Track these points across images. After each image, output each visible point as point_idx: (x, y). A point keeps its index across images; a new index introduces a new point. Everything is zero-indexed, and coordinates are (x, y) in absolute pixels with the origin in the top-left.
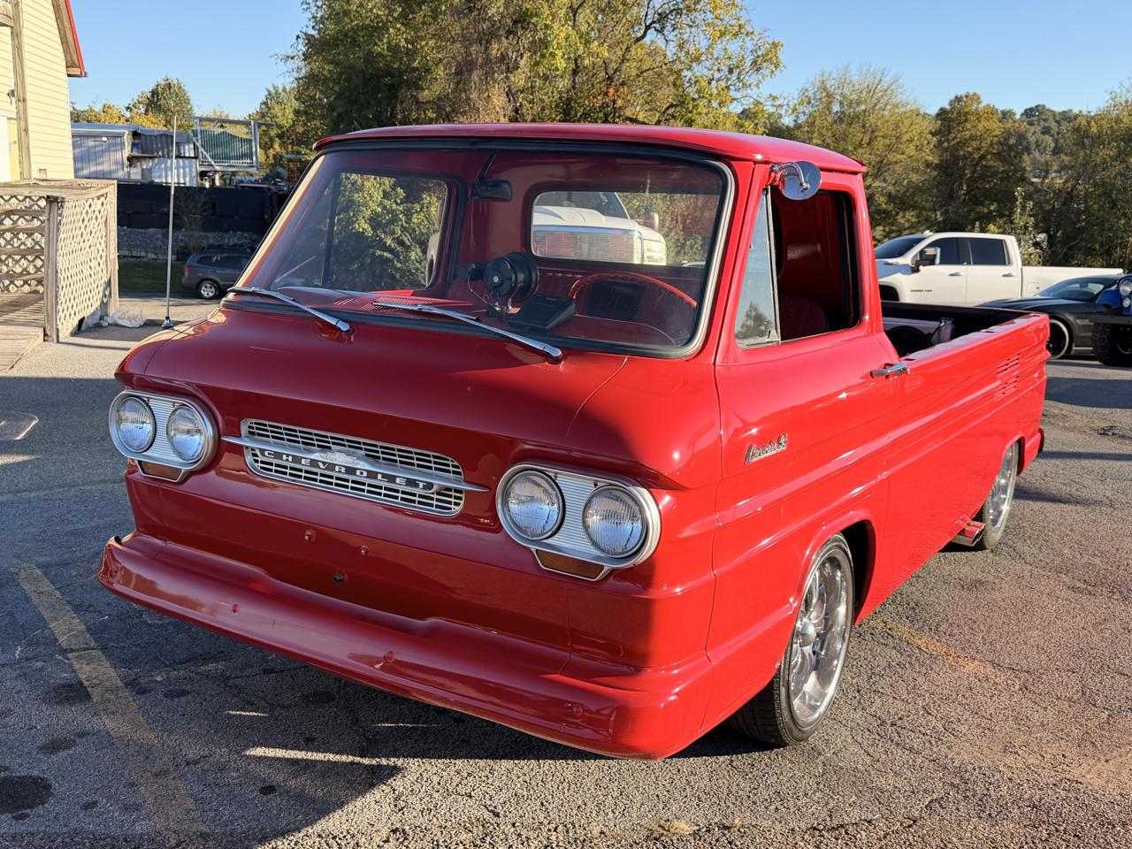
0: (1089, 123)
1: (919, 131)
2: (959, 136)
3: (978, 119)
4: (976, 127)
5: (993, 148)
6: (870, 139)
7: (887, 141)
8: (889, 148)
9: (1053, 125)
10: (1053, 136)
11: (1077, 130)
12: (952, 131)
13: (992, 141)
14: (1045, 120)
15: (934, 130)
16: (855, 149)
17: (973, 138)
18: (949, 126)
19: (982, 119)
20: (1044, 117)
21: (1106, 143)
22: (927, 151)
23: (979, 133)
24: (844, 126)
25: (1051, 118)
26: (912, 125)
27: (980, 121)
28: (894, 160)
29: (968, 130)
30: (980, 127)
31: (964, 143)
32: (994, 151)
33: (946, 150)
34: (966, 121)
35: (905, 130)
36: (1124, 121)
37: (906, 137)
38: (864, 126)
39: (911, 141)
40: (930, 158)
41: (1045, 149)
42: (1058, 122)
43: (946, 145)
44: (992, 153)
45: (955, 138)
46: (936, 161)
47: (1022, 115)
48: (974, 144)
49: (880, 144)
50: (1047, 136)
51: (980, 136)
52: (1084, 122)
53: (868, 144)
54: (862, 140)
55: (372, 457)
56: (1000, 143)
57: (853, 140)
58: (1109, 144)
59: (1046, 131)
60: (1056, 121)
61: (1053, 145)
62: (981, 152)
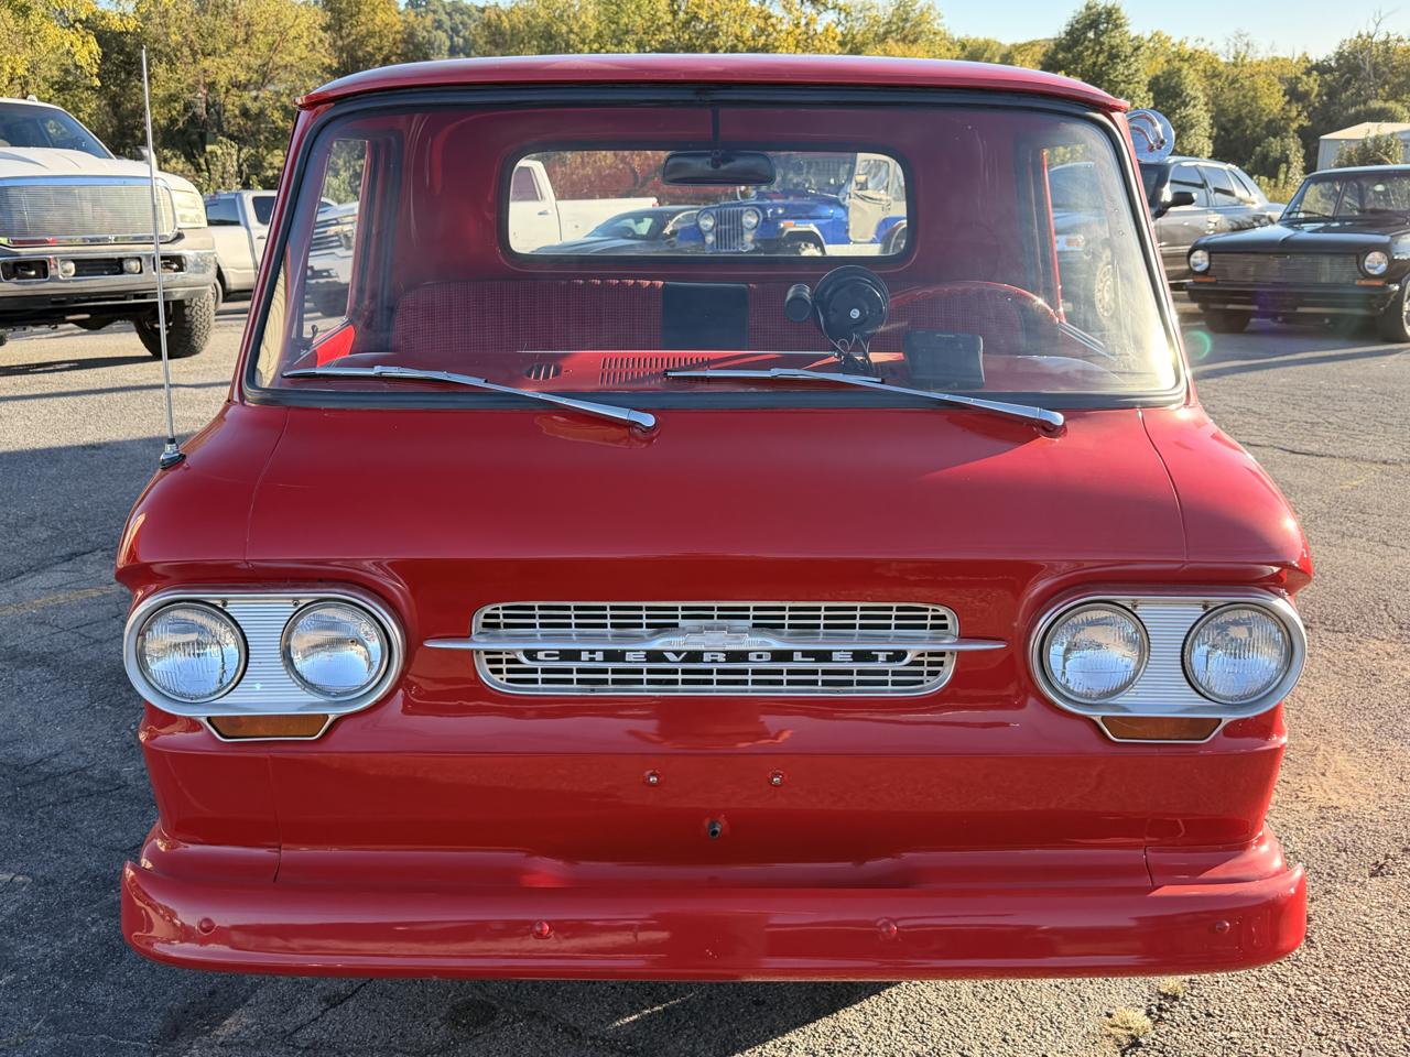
0: (499, 17)
1: (307, 25)
2: (354, 31)
3: (373, 10)
4: (372, 20)
5: (397, 48)
6: (247, 34)
7: (270, 39)
8: (272, 47)
9: (444, 18)
10: (446, 31)
11: (488, 25)
12: (345, 25)
13: (394, 39)
14: (435, 12)
15: (324, 25)
16: (228, 48)
17: (371, 34)
18: (340, 20)
19: (378, 11)
20: (432, 8)
21: (526, 41)
22: (323, 51)
23: (377, 29)
24: (208, 17)
25: (441, 10)
26: (297, 17)
27: (376, 13)
28: (282, 63)
29: (363, 24)
30: (377, 21)
31: (361, 41)
32: (399, 52)
33: (341, 50)
34: (359, 12)
35: (290, 24)
36: (541, 14)
37: (292, 33)
38: (235, 19)
39: (299, 37)
40: (327, 61)
41: (439, 47)
42: (449, 14)
43: (340, 43)
44: (396, 54)
45: (349, 35)
46: (335, 65)
47: (407, 5)
48: (374, 42)
49: (260, 42)
50: (440, 32)
51: (380, 32)
52: (493, 17)
53: (246, 41)
54: (236, 36)
55: (765, 625)
56: (404, 41)
57: (225, 37)
58: (529, 43)
59: (439, 25)
60: (447, 13)
61: (448, 43)
62: (384, 53)
